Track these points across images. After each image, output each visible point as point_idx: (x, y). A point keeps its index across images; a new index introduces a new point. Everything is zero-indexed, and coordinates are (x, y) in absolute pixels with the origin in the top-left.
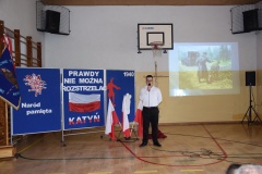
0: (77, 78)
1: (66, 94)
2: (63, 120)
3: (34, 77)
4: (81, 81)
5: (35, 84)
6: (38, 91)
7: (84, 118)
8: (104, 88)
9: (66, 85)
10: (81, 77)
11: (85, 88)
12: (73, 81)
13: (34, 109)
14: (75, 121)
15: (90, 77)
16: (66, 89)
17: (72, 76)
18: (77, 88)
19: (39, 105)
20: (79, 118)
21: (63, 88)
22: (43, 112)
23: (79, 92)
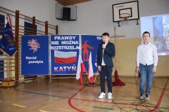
0: (60, 41)
1: (53, 51)
2: (50, 68)
3: (33, 41)
4: (63, 43)
5: (34, 45)
6: (35, 49)
7: (65, 67)
8: (80, 48)
9: (53, 45)
10: (63, 40)
11: (66, 47)
12: (57, 43)
13: (33, 60)
14: (58, 69)
15: (69, 40)
16: (52, 48)
17: (57, 40)
18: (60, 47)
19: (35, 58)
20: (61, 68)
21: (51, 48)
22: (38, 62)
23: (61, 50)
